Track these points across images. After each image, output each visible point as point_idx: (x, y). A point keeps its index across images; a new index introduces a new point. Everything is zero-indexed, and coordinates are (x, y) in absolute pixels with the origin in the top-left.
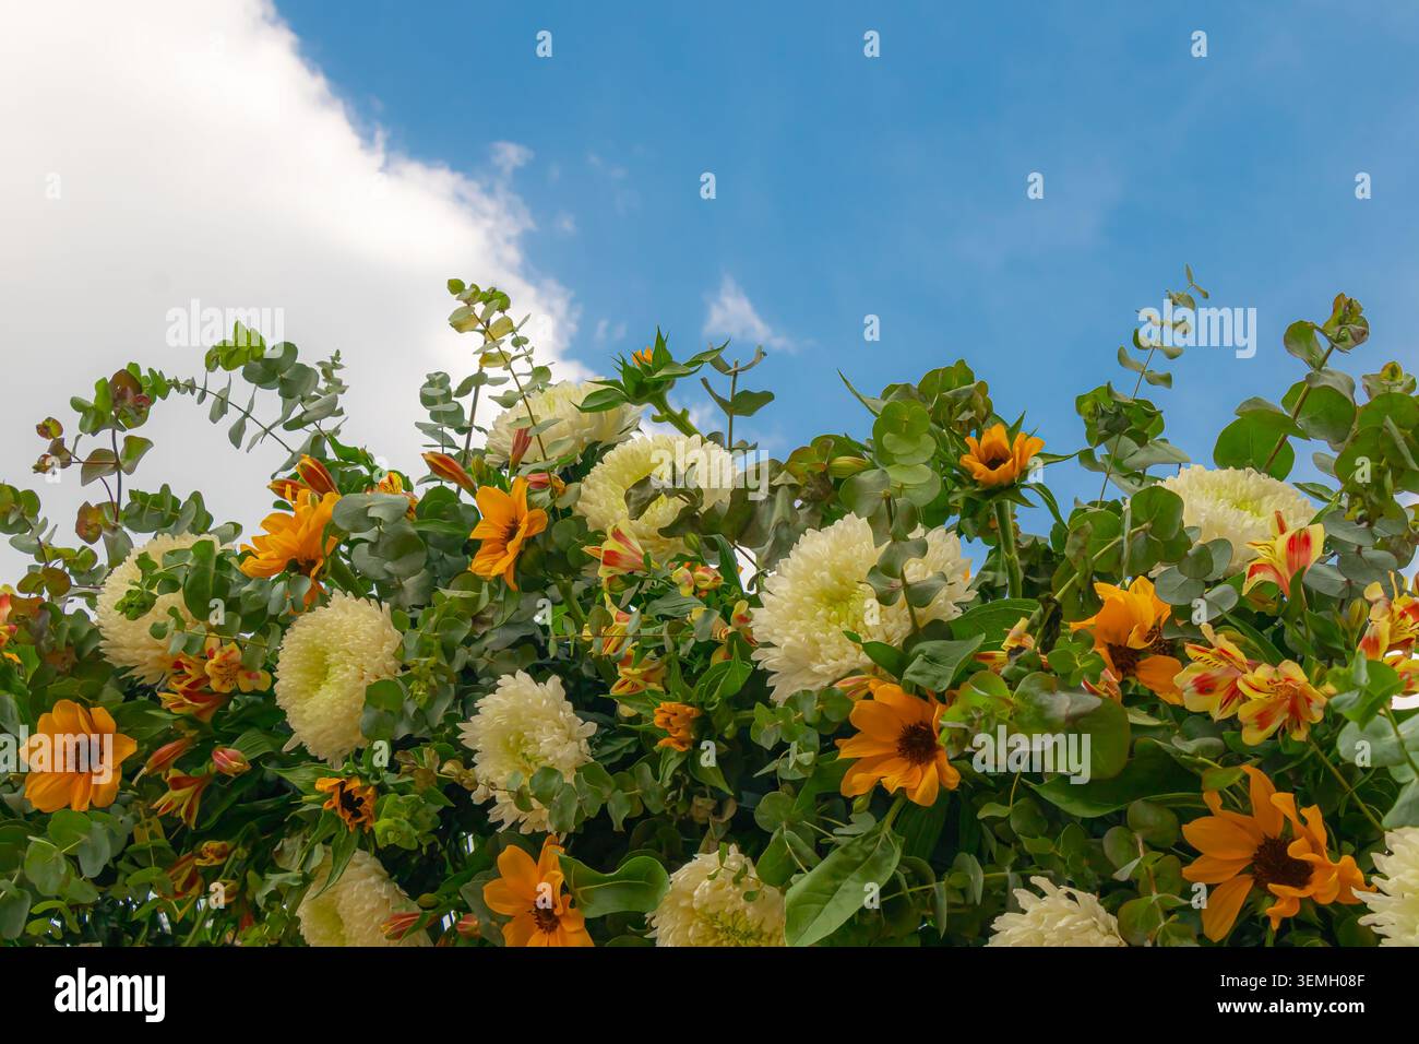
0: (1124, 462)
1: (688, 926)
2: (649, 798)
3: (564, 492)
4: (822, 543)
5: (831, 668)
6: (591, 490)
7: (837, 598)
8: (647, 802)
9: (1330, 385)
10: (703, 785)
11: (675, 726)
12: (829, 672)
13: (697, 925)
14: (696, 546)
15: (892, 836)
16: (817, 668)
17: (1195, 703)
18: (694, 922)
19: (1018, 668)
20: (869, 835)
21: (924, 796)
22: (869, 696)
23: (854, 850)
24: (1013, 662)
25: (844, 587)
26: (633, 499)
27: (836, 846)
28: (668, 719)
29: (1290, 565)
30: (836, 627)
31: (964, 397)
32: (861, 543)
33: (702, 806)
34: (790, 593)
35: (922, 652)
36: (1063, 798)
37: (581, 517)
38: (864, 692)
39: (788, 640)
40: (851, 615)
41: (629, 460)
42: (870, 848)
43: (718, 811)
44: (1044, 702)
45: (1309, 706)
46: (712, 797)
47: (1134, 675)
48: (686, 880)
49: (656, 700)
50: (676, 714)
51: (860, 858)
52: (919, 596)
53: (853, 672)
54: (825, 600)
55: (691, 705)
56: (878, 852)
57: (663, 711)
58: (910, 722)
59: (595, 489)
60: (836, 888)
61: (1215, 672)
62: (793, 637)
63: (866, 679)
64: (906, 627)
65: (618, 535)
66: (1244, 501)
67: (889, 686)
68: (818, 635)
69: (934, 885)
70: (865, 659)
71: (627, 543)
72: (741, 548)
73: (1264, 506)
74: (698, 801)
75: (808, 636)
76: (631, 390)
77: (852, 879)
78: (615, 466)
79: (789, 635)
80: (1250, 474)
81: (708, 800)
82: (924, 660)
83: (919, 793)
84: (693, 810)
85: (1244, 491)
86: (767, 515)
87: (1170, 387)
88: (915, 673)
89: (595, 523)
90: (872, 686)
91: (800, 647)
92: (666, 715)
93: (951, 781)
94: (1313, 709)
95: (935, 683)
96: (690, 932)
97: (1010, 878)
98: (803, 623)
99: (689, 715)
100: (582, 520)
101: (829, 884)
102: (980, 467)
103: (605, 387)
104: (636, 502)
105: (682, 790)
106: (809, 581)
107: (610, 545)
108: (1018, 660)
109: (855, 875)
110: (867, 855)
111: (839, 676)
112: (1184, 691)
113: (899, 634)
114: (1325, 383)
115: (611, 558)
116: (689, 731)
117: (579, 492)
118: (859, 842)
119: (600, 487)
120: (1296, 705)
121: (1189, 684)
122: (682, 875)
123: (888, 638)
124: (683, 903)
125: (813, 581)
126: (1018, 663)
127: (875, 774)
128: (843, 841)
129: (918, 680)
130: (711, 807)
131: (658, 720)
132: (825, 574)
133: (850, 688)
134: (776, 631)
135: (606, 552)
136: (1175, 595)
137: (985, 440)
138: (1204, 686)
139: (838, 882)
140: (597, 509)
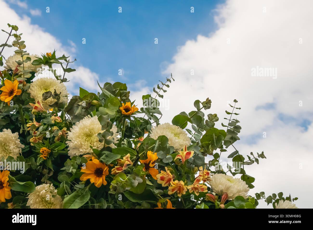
0: (150, 111)
1: (37, 199)
2: (33, 165)
3: (26, 85)
4: (88, 122)
5: (84, 151)
6: (33, 88)
7: (89, 135)
8: (32, 166)
9: (201, 116)
10: (46, 166)
11: (45, 153)
12: (83, 152)
13: (39, 199)
14: (57, 111)
15: (88, 191)
16: (81, 150)
17: (159, 182)
18: (39, 198)
19: (128, 169)
20: (83, 189)
21: (98, 185)
22: (91, 160)
23: (79, 192)
24: (127, 167)
25: (91, 133)
26: (44, 96)
27: (75, 190)
28: (44, 151)
29: (185, 157)
30: (87, 142)
31: (125, 93)
32: (97, 125)
33: (46, 171)
34: (78, 132)
35: (105, 154)
36: (128, 196)
37: (29, 93)
38: (90, 159)
39: (76, 142)
40: (91, 140)
41: (43, 82)
42: (83, 192)
43: (49, 173)
44: (133, 182)
45: (183, 190)
46: (48, 170)
47: (148, 171)
48: (40, 189)
49: (42, 146)
50: (45, 150)
51: (80, 194)
52: (108, 142)
53: (88, 153)
54: (86, 135)
55: (49, 149)
56: (84, 193)
57: (43, 149)
58: (98, 167)
59: (34, 88)
60: (74, 201)
61: (165, 176)
62: (77, 142)
63: (91, 156)
64: (102, 147)
65: (38, 102)
66: (177, 134)
67: (96, 160)
68: (83, 143)
69: (95, 204)
70: (92, 151)
71: (40, 105)
72: (68, 115)
73: (180, 136)
74: (45, 170)
75: (80, 143)
76: (44, 62)
77: (78, 199)
78: (39, 83)
79: (76, 141)
80: (178, 128)
81: (47, 170)
82: (105, 156)
83: (97, 184)
84: (43, 172)
85: (177, 132)
86: (76, 110)
87: (163, 98)
88: (103, 159)
89: (32, 96)
90: (92, 158)
91: (78, 144)
92: (43, 150)
93: (105, 184)
94: (184, 191)
95: (107, 162)
96: (37, 200)
97: (111, 206)
98: (80, 139)
99: (48, 152)
100: (29, 94)
101: (73, 199)
102: (124, 111)
103: (38, 59)
104: (45, 97)
105: (42, 166)
106: (83, 130)
107: (37, 105)
108: (128, 167)
109: (79, 198)
110: (82, 194)
111: (85, 153)
112: (158, 179)
113: (101, 148)
114: (199, 115)
115: (36, 108)
116: (48, 155)
117: (30, 87)
118: (81, 190)
119: (35, 87)
120: (180, 189)
121: (159, 178)
122: (39, 187)
123: (98, 147)
124: (38, 194)
125: (84, 131)
126: (128, 168)
127: (88, 177)
128: (77, 189)
129: (103, 160)
130: (47, 172)
131: (41, 151)
132: (87, 130)
133: (87, 157)
134: (73, 139)
135: (35, 106)
136: (161, 156)
137: (126, 105)
138: (162, 179)
139: (75, 199)
140: (34, 93)
